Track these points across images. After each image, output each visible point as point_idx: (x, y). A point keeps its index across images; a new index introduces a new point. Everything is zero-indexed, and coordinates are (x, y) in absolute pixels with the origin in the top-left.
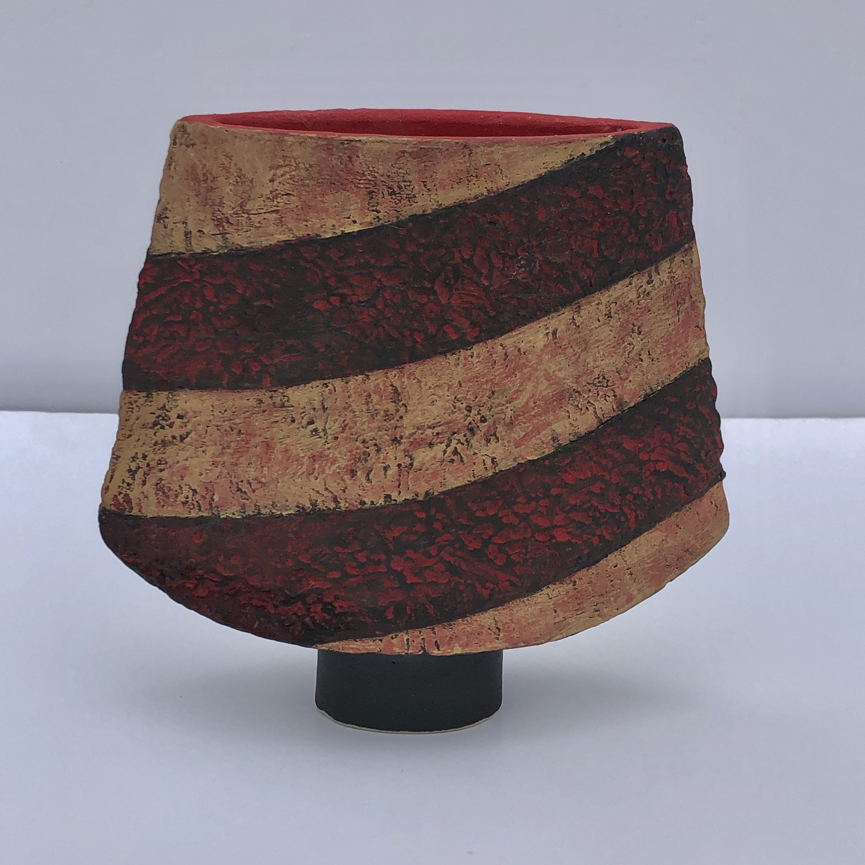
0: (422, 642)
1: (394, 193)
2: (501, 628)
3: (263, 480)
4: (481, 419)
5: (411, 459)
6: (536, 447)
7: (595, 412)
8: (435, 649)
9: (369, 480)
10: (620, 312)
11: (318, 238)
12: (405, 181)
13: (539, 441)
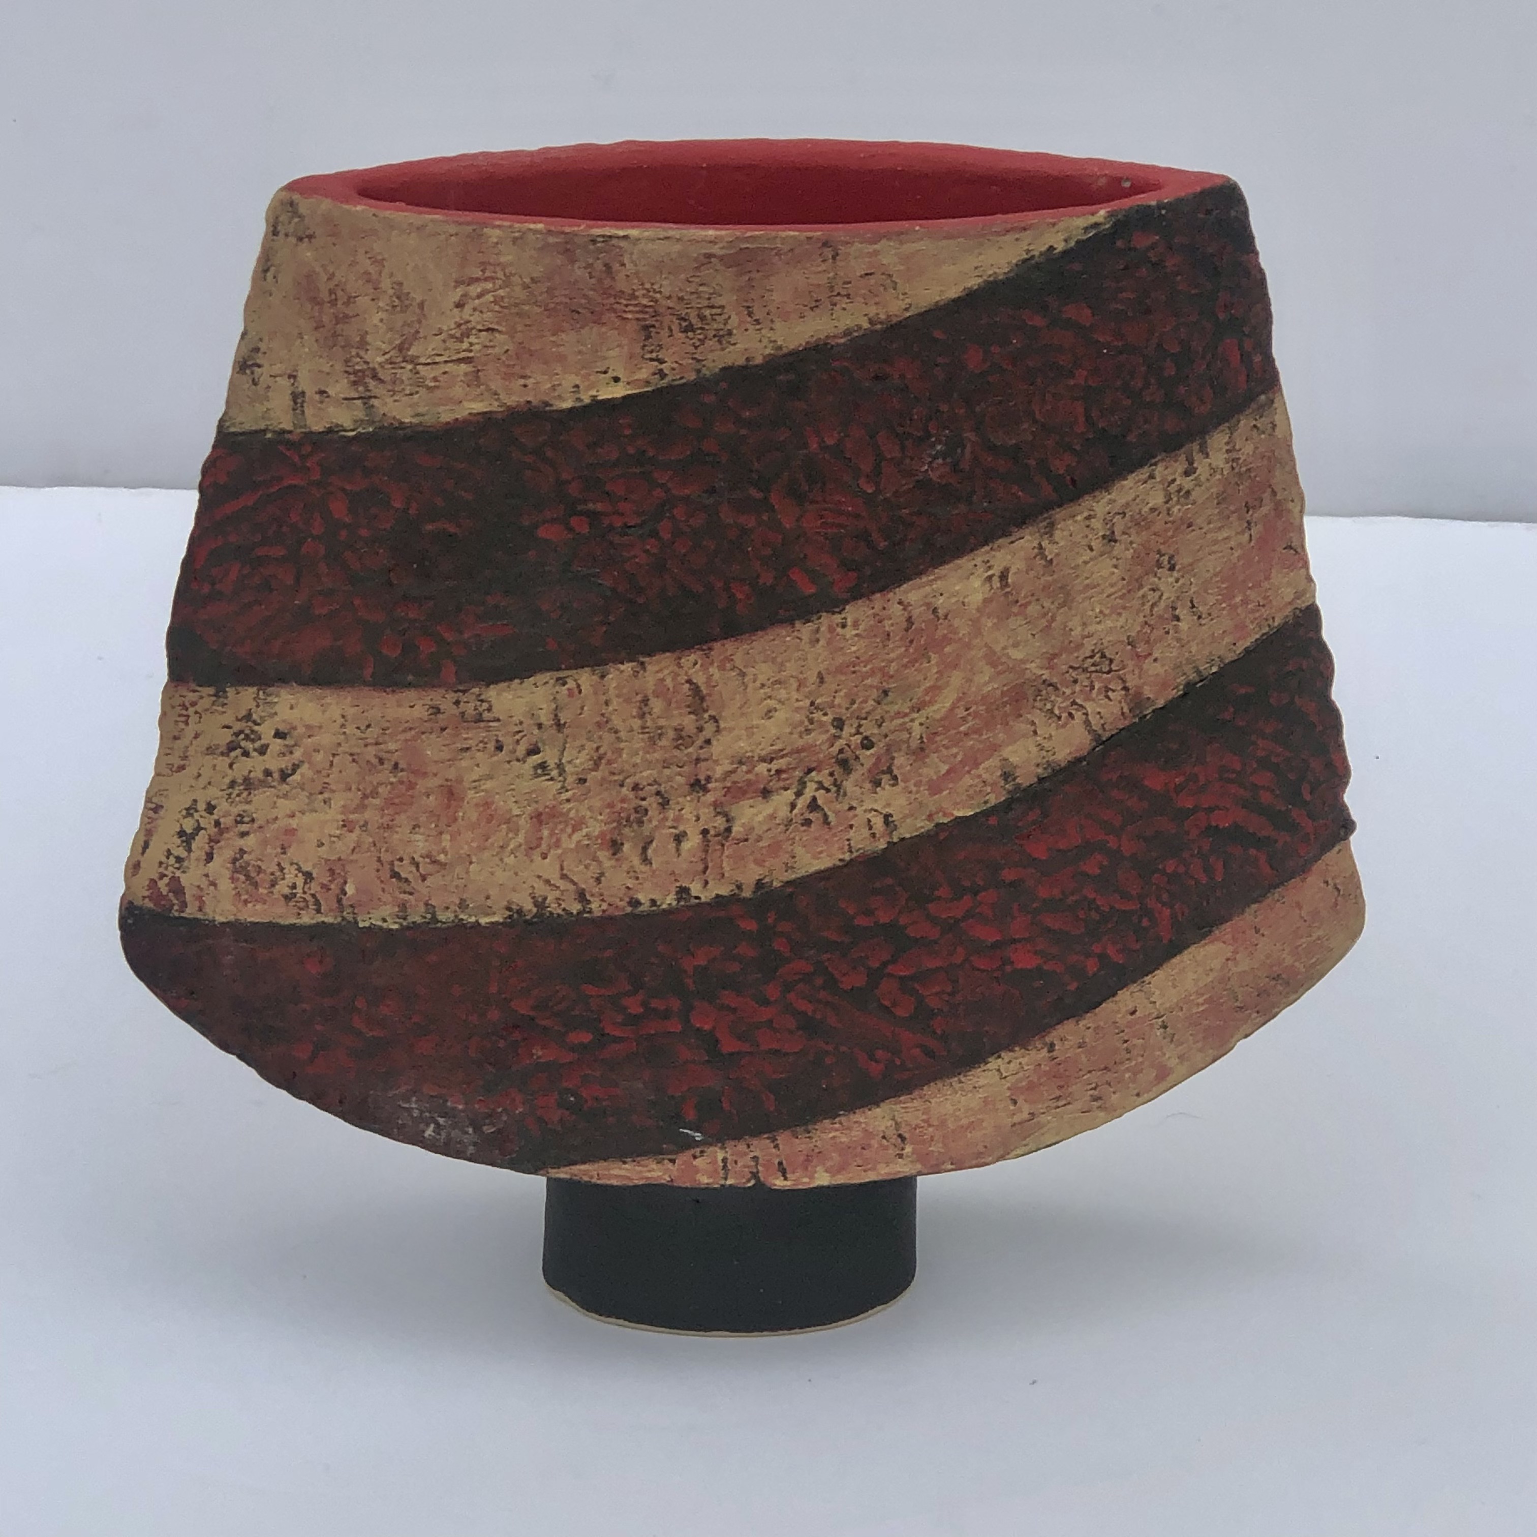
0: (753, 1164)
1: (690, 328)
2: (907, 1135)
3: (442, 857)
4: (861, 742)
5: (728, 821)
6: (971, 792)
7: (1087, 723)
8: (777, 1178)
9: (646, 860)
10: (1133, 531)
11: (548, 408)
12: (712, 307)
13: (977, 780)
